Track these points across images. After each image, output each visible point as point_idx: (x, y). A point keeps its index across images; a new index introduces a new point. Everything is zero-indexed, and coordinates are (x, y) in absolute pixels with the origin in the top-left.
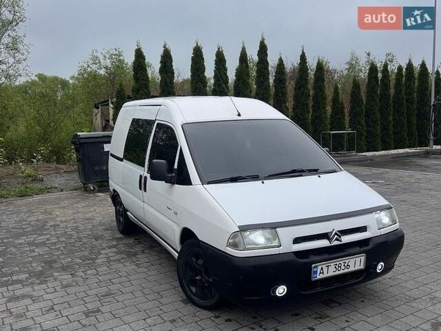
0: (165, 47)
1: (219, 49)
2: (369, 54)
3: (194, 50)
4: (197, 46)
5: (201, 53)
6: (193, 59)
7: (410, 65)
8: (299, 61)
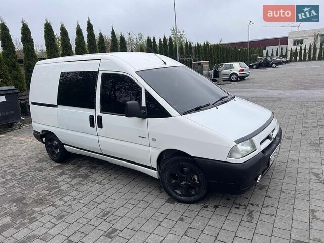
0: (23, 22)
1: (62, 25)
2: (129, 34)
3: (45, 26)
4: (47, 22)
5: (51, 27)
6: (45, 32)
7: (165, 39)
8: (111, 35)
